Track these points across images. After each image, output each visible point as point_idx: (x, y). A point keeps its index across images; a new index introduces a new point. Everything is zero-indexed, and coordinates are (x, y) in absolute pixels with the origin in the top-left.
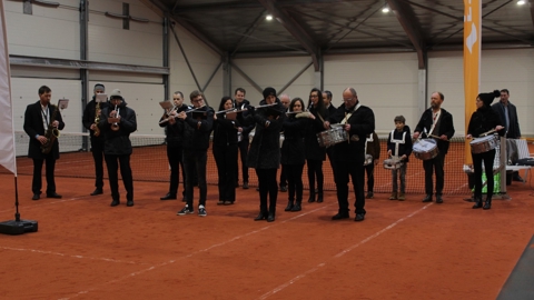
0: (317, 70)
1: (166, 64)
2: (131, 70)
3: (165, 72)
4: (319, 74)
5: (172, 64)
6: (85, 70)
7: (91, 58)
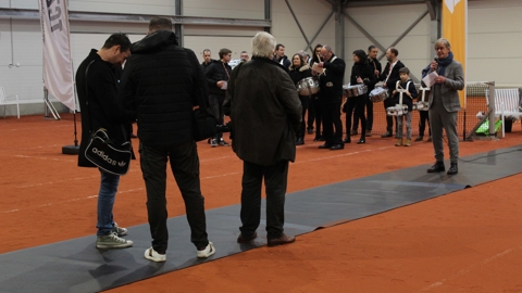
0: (433, 19)
1: (268, 16)
2: (229, 23)
3: (266, 25)
4: (436, 22)
5: (274, 17)
6: (180, 25)
7: (185, 12)
